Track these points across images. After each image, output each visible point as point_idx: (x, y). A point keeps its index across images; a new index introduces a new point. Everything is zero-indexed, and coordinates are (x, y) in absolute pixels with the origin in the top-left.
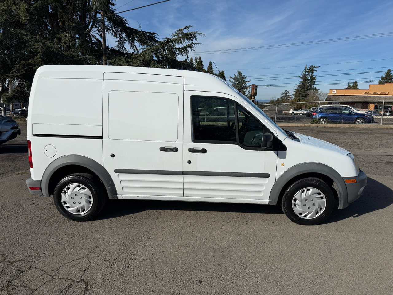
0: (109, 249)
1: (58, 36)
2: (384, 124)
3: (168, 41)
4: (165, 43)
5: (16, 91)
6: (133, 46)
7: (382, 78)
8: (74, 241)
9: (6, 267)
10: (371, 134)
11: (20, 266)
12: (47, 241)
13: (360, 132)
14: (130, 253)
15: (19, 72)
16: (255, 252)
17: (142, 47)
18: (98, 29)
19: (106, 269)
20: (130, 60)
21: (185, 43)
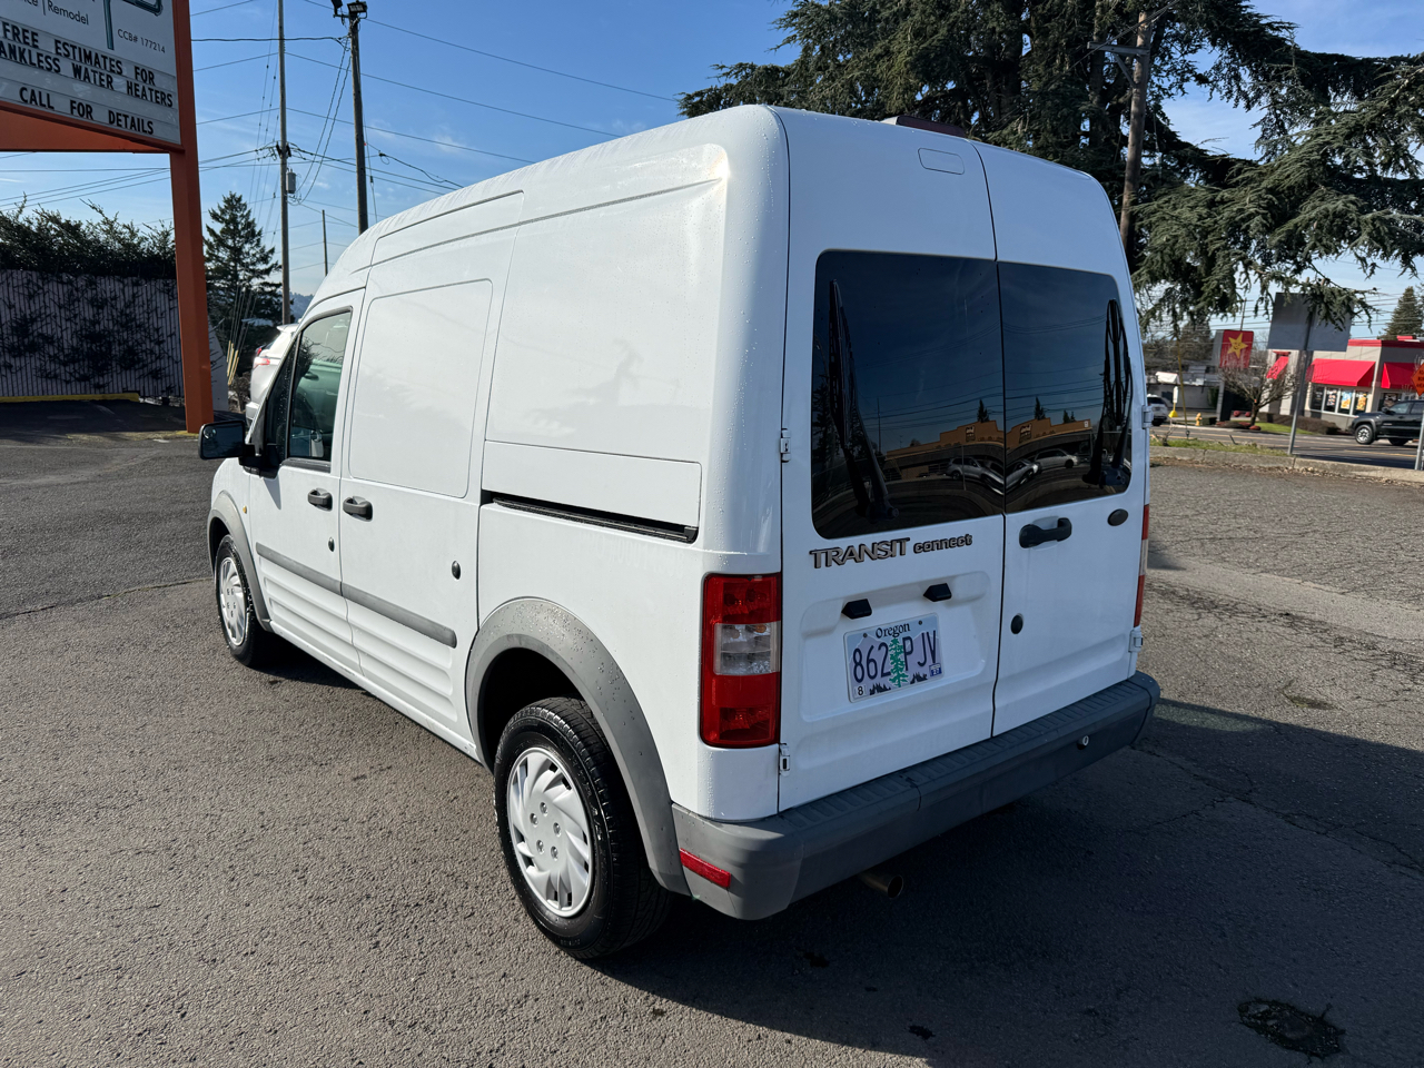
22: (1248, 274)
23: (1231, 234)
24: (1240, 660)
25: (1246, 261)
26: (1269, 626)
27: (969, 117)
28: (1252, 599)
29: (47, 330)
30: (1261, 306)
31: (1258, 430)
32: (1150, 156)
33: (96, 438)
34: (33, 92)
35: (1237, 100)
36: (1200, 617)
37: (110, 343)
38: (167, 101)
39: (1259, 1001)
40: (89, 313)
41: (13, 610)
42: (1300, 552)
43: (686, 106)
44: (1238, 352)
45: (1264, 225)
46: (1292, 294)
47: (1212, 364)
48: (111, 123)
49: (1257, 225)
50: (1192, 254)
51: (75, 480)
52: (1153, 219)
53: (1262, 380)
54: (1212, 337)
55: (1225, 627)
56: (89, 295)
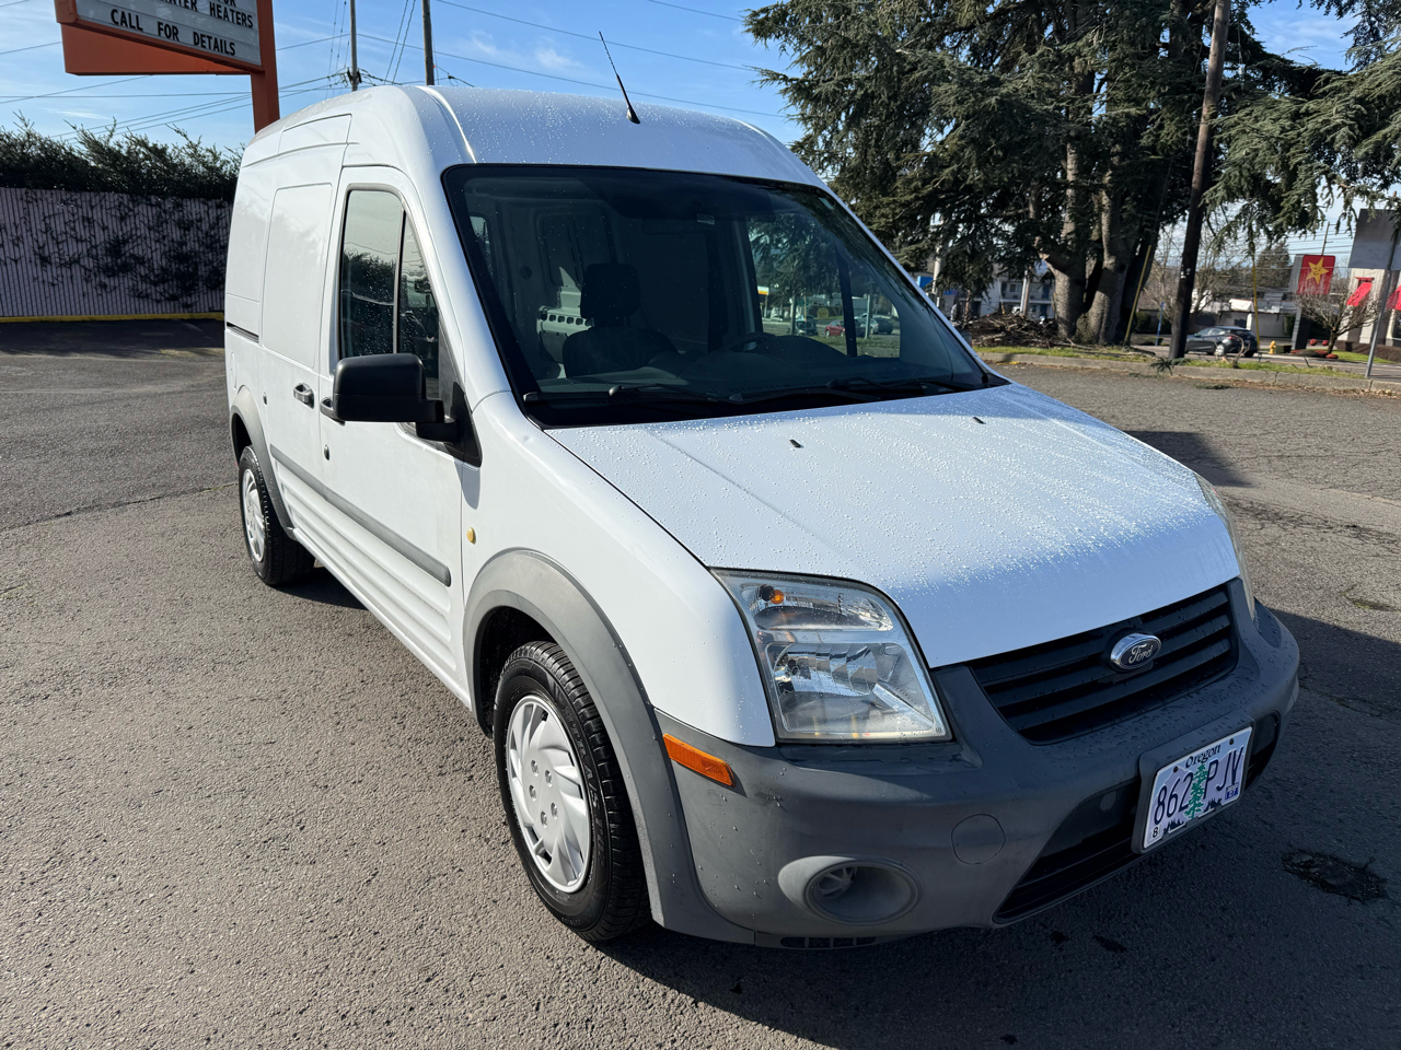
22: (1331, 189)
23: (1315, 148)
24: (1302, 566)
25: (1329, 175)
26: (1334, 536)
27: (1043, 28)
28: (1319, 513)
29: (138, 251)
30: (1344, 223)
31: (1335, 358)
32: (1232, 69)
33: (186, 353)
34: (123, 13)
35: (1329, 7)
36: (1263, 527)
37: (196, 263)
38: (247, 22)
39: (1303, 852)
40: (176, 234)
41: (124, 500)
42: (1372, 469)
43: (751, 23)
44: (1317, 278)
45: (1350, 137)
46: (1377, 210)
47: (1289, 290)
48: (196, 44)
49: (1343, 137)
50: (1273, 168)
51: (171, 390)
52: (1233, 132)
53: (1342, 306)
54: (1290, 264)
55: (1288, 537)
56: (176, 216)
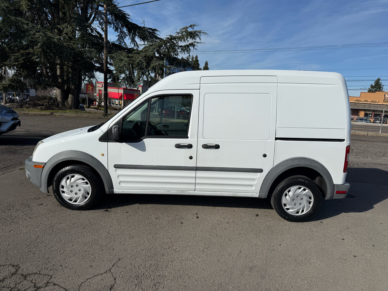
0: (133, 262)
1: (59, 26)
2: (383, 133)
3: (171, 38)
4: (168, 40)
5: (12, 80)
6: (134, 42)
7: (372, 86)
8: (92, 251)
9: (20, 282)
10: (372, 142)
11: (35, 280)
12: (62, 250)
13: (362, 139)
14: (157, 268)
15: (18, 61)
16: (294, 272)
17: (142, 43)
18: (100, 22)
19: (134, 287)
20: (131, 55)
21: (188, 41)
31: (100, 109)
